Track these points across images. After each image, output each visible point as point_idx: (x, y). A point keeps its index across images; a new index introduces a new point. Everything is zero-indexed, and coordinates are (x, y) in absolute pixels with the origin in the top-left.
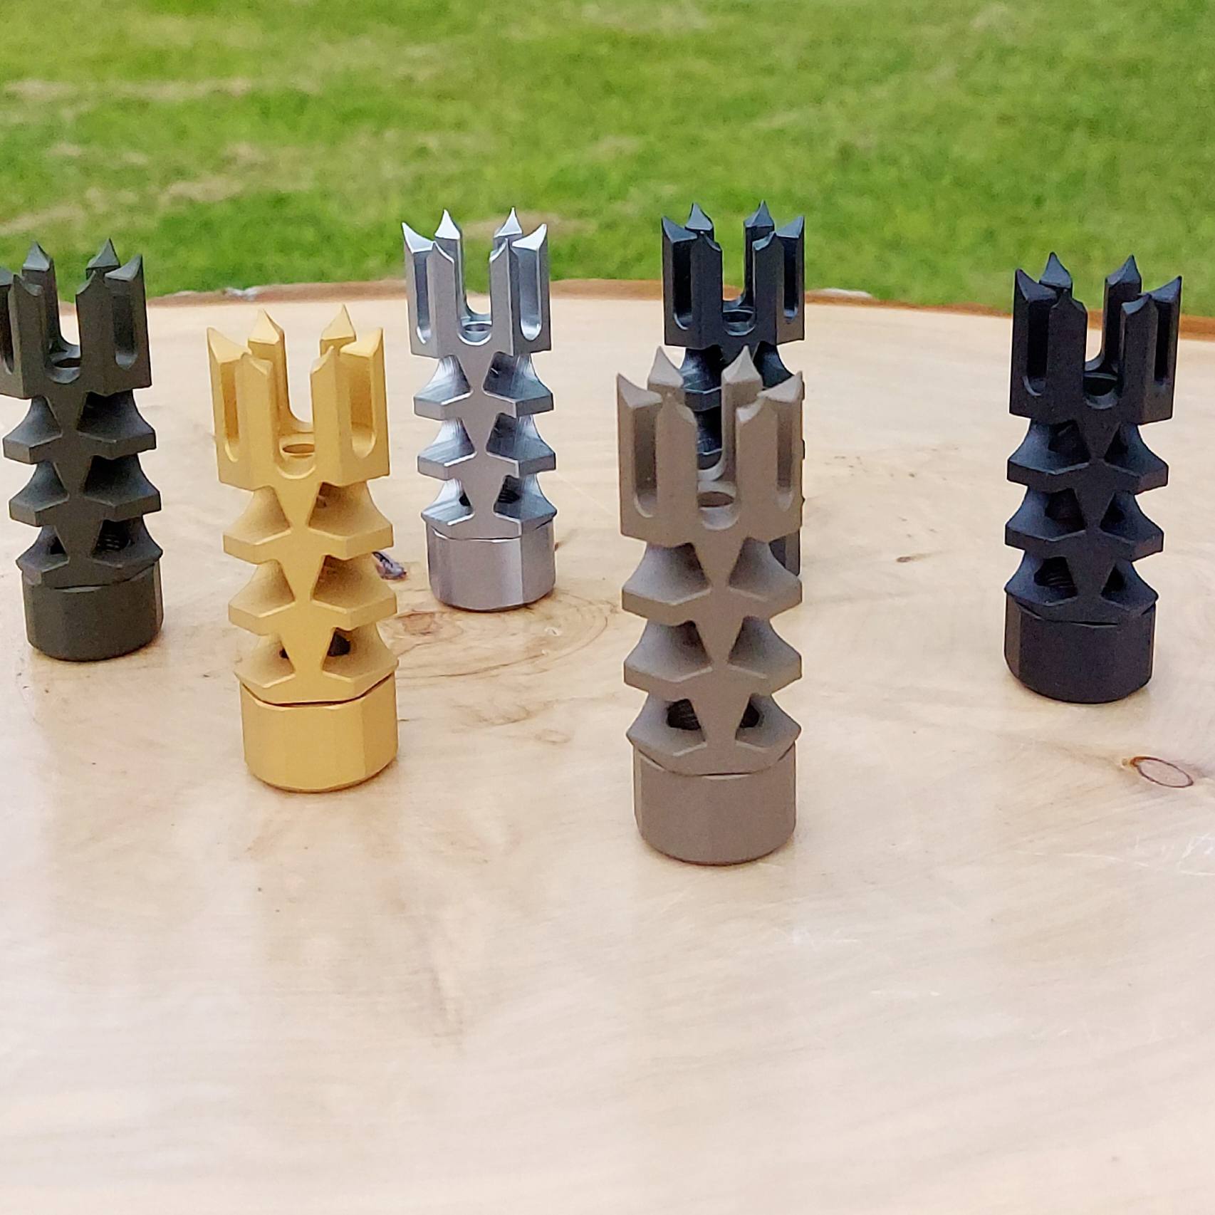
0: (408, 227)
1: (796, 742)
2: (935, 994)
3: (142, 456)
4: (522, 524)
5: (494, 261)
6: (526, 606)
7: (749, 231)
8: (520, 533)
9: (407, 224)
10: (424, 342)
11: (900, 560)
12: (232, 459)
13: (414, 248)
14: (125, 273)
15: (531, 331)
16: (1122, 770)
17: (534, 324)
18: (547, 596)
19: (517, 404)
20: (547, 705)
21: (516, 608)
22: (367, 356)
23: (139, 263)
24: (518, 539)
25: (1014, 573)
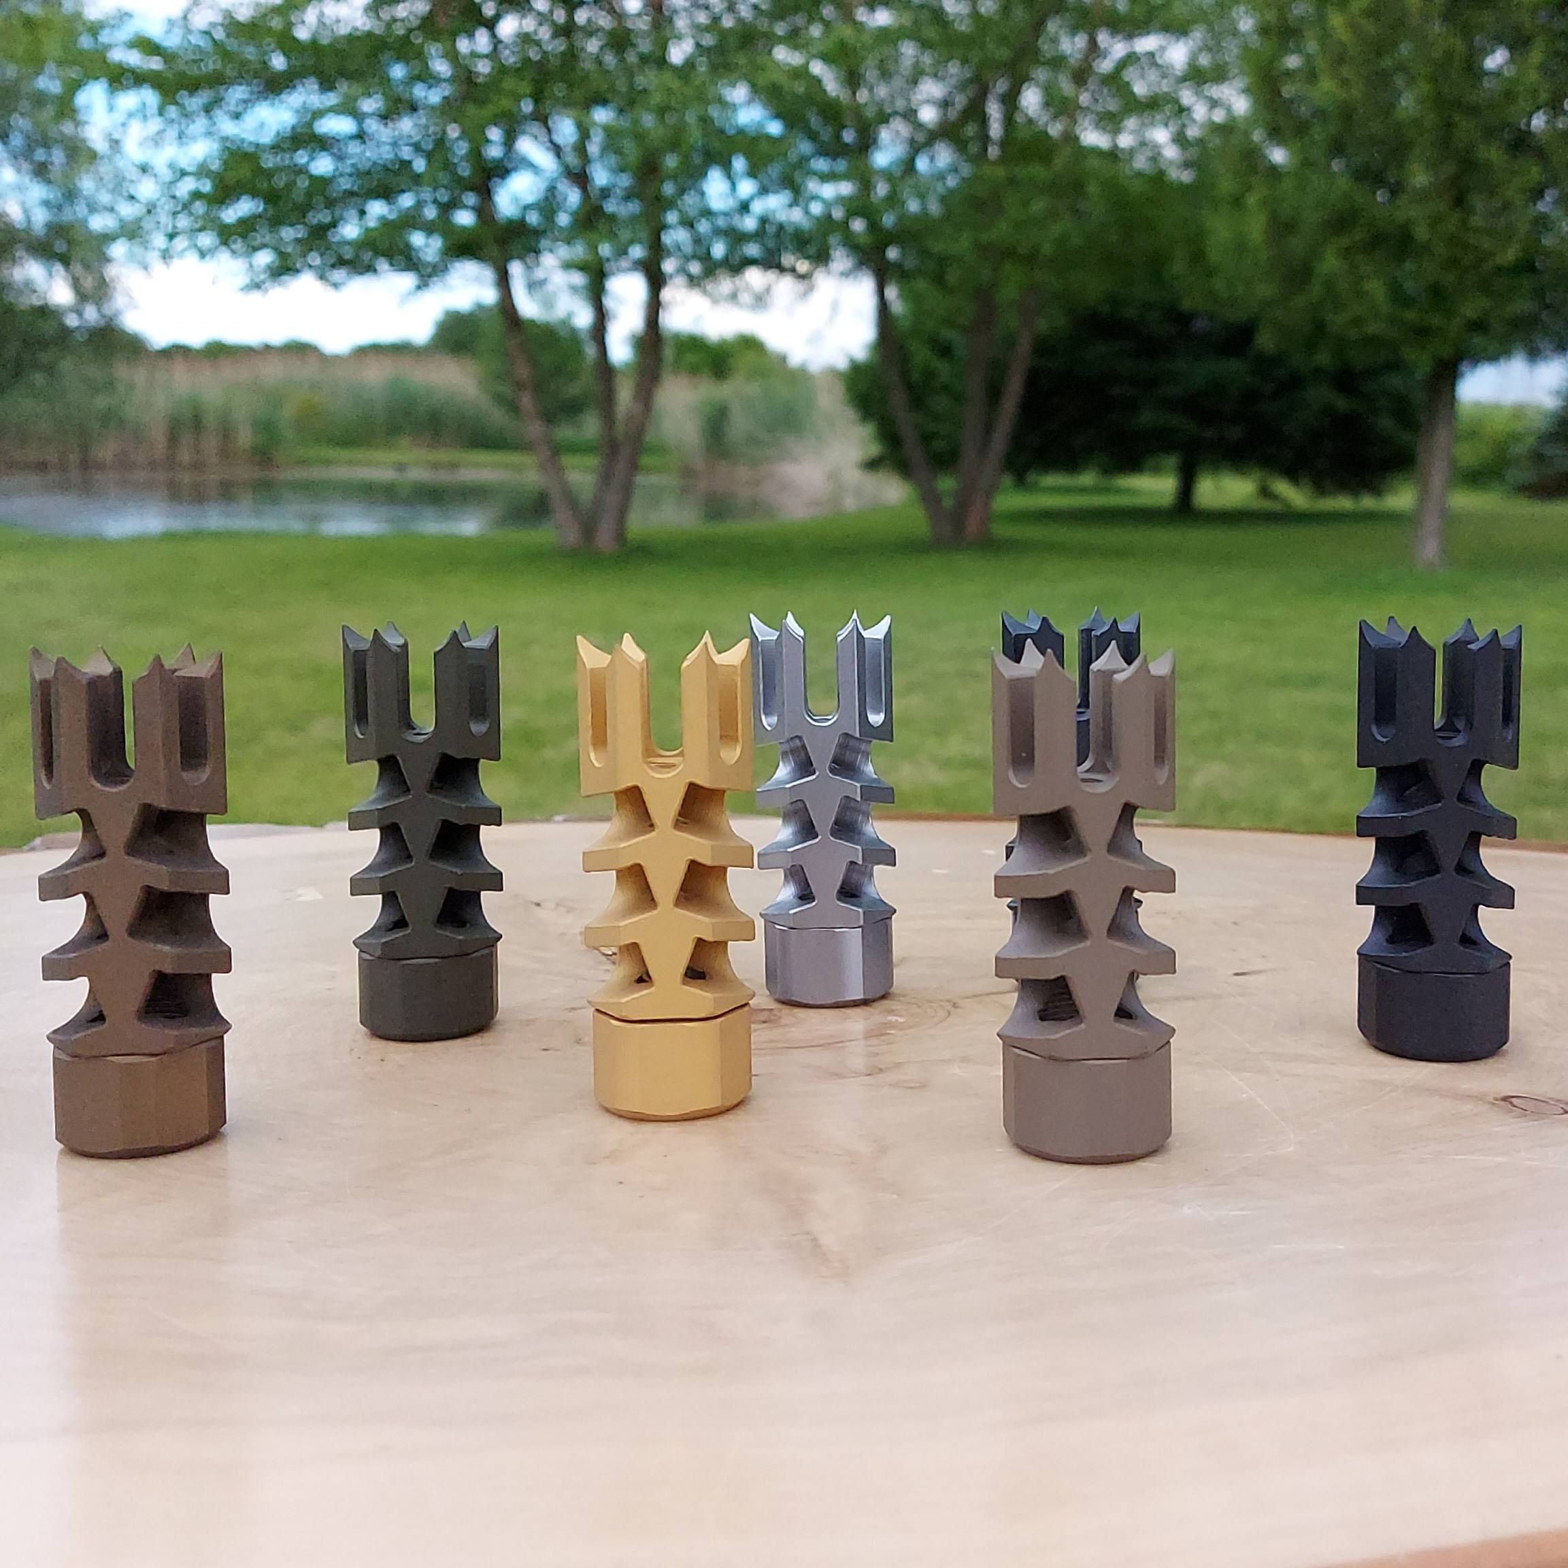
0: (755, 618)
1: (1171, 1040)
2: (1341, 1247)
3: (483, 829)
4: (864, 913)
5: (842, 640)
6: (865, 1003)
7: (1084, 632)
8: (861, 923)
9: (755, 615)
10: (769, 728)
11: (1237, 974)
12: (597, 764)
13: (763, 636)
14: (480, 642)
15: (876, 719)
16: (1494, 1104)
17: (879, 712)
18: (883, 997)
19: (861, 786)
20: (898, 1065)
21: (855, 1004)
22: (735, 664)
23: (495, 635)
24: (860, 929)
25: (1364, 941)
